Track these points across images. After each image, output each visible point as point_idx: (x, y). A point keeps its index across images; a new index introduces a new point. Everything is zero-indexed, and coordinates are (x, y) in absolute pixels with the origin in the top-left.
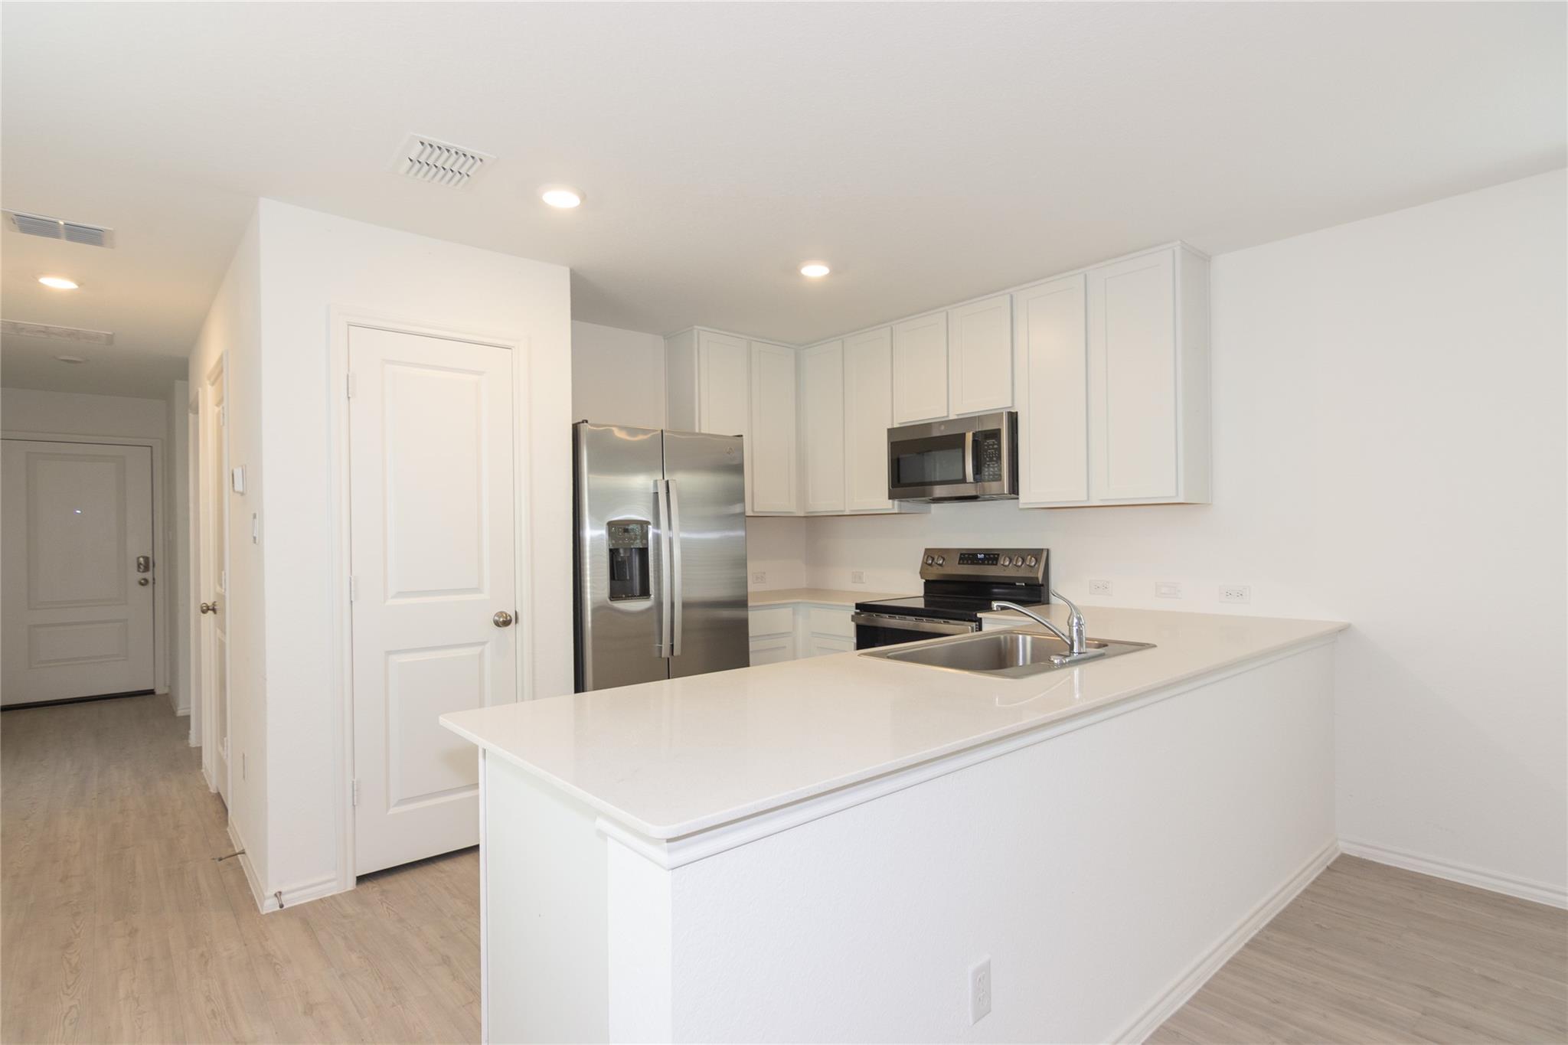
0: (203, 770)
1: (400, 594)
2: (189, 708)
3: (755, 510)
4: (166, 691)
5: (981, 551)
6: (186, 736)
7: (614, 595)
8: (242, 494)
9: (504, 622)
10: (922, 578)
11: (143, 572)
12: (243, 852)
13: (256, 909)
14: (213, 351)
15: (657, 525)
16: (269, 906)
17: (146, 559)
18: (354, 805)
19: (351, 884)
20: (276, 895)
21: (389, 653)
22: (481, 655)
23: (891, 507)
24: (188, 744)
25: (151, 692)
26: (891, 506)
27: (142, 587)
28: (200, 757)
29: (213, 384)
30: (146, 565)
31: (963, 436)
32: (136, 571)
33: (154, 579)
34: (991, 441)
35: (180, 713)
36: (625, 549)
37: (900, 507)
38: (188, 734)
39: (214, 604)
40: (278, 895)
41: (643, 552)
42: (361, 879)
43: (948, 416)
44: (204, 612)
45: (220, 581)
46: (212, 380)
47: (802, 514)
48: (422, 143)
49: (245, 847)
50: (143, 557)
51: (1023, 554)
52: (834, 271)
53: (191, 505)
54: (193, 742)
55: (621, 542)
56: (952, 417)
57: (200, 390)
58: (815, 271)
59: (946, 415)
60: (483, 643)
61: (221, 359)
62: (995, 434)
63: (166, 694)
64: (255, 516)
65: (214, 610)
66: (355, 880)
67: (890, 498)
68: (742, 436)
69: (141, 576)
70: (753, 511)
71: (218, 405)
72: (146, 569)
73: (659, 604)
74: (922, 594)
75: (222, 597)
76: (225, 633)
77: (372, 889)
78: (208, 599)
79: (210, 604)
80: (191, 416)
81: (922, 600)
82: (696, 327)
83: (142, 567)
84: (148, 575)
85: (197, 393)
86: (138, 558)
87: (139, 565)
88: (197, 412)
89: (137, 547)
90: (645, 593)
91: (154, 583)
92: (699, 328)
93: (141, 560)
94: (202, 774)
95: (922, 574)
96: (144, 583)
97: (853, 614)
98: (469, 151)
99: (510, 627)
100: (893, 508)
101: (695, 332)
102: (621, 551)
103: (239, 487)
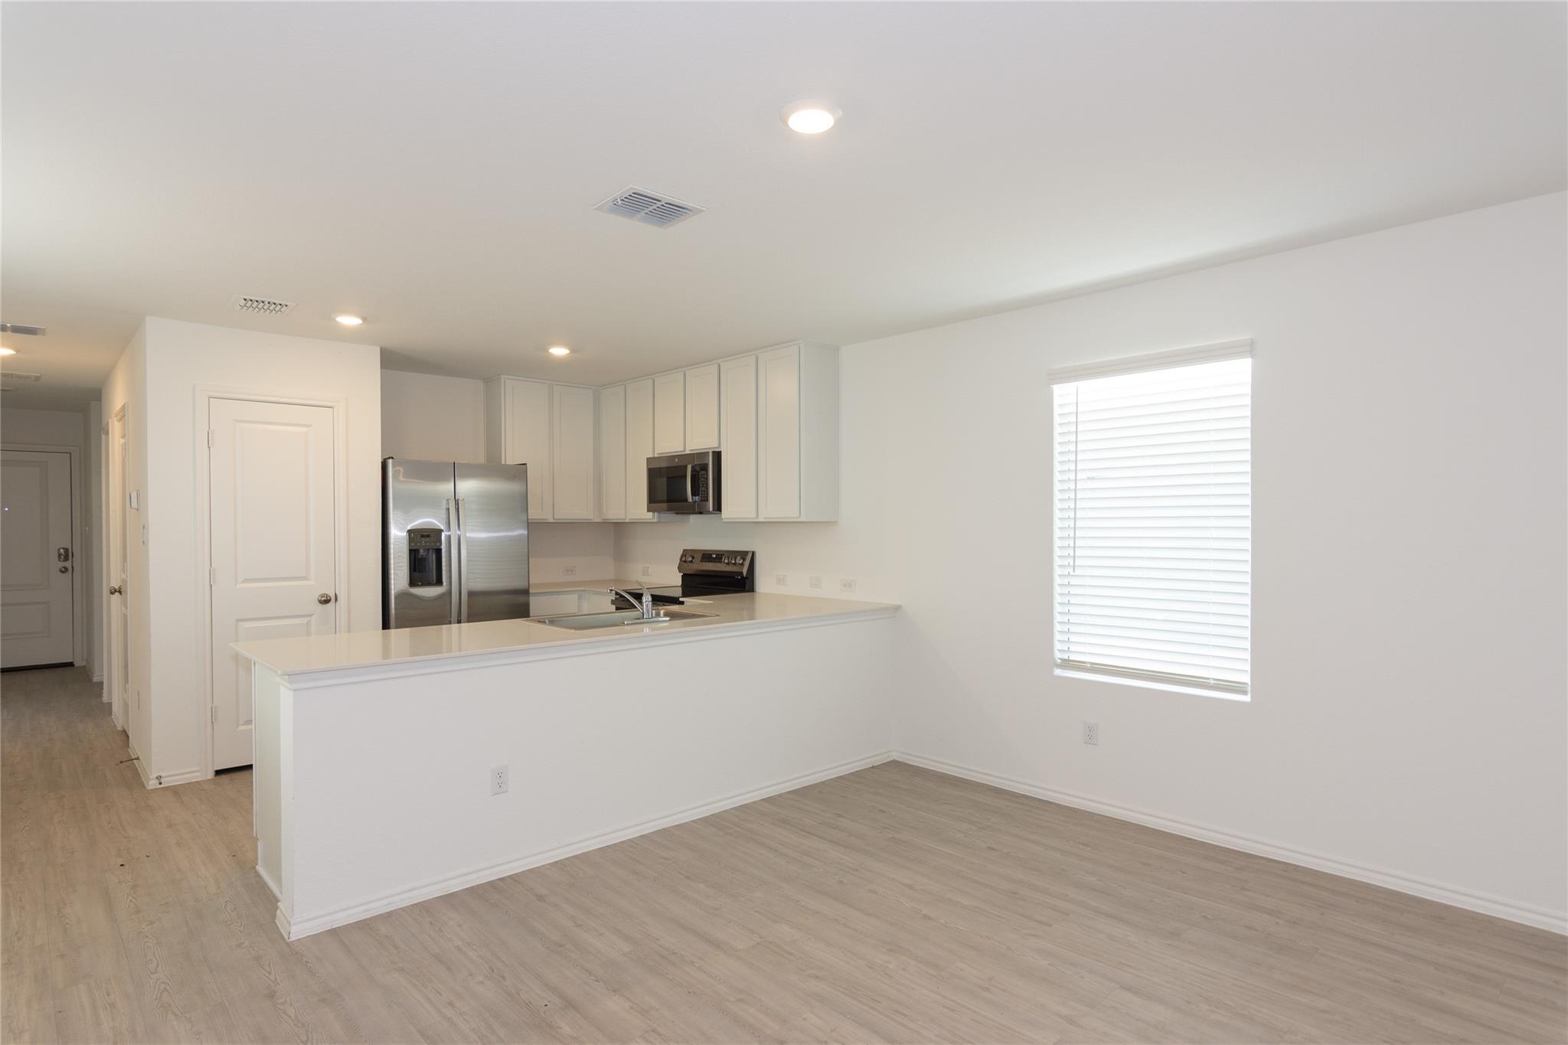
0: (113, 717)
1: (247, 581)
2: (103, 676)
3: (555, 517)
4: (84, 664)
5: (715, 552)
6: (100, 695)
7: (413, 583)
8: (137, 510)
9: (326, 601)
10: (680, 572)
11: (64, 561)
12: (138, 759)
13: (144, 786)
14: (118, 397)
15: (449, 529)
16: (152, 784)
17: (66, 550)
18: (212, 722)
19: (211, 775)
20: (157, 778)
21: (238, 621)
22: (308, 623)
23: (651, 517)
24: (101, 700)
25: (71, 664)
26: (649, 516)
27: (64, 574)
28: (111, 709)
29: (120, 420)
30: (66, 555)
31: (686, 466)
32: (57, 560)
33: (73, 568)
34: (703, 472)
35: (95, 679)
36: (424, 550)
37: (659, 517)
38: (102, 693)
39: (120, 588)
40: (159, 778)
41: (439, 551)
42: (218, 773)
43: (684, 451)
44: (112, 593)
45: (124, 570)
46: (119, 417)
47: (600, 521)
48: (245, 300)
49: (139, 754)
50: (63, 548)
51: (735, 554)
52: (572, 351)
53: (104, 509)
54: (105, 698)
55: (419, 544)
56: (688, 452)
57: (110, 420)
58: (559, 352)
59: (682, 449)
60: (311, 615)
61: (124, 406)
62: (705, 468)
63: (84, 667)
64: (144, 527)
65: (120, 592)
66: (214, 773)
67: (648, 511)
68: (525, 464)
69: (62, 564)
70: (554, 518)
71: (123, 437)
72: (66, 559)
73: (450, 592)
74: (680, 584)
75: (125, 581)
76: (127, 608)
77: (225, 778)
78: (115, 584)
79: (117, 587)
80: (103, 436)
81: (680, 589)
82: (502, 376)
83: (62, 557)
84: (68, 564)
85: (108, 423)
86: (59, 549)
87: (60, 555)
88: (107, 433)
89: (60, 539)
90: (439, 582)
91: (73, 571)
92: (506, 377)
93: (62, 551)
94: (112, 719)
95: (680, 569)
96: (64, 570)
97: (614, 599)
98: (277, 302)
99: (328, 605)
100: (654, 518)
101: (502, 380)
102: (421, 551)
103: (134, 504)
